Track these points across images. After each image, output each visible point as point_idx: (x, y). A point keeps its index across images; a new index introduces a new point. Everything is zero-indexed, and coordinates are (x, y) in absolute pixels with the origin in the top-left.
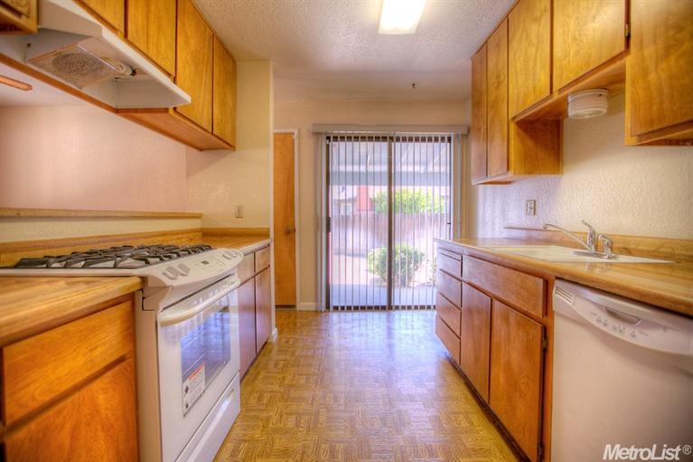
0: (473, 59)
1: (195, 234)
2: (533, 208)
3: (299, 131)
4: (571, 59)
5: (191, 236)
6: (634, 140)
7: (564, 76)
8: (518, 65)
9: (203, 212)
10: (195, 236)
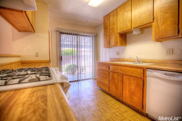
0: (104, 18)
1: (20, 63)
2: (118, 54)
3: (51, 29)
4: (138, 21)
5: (18, 64)
6: (155, 40)
7: (136, 25)
8: (121, 21)
9: (21, 55)
10: (19, 64)
